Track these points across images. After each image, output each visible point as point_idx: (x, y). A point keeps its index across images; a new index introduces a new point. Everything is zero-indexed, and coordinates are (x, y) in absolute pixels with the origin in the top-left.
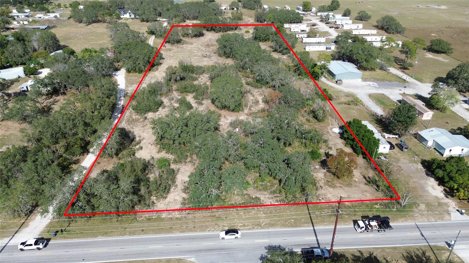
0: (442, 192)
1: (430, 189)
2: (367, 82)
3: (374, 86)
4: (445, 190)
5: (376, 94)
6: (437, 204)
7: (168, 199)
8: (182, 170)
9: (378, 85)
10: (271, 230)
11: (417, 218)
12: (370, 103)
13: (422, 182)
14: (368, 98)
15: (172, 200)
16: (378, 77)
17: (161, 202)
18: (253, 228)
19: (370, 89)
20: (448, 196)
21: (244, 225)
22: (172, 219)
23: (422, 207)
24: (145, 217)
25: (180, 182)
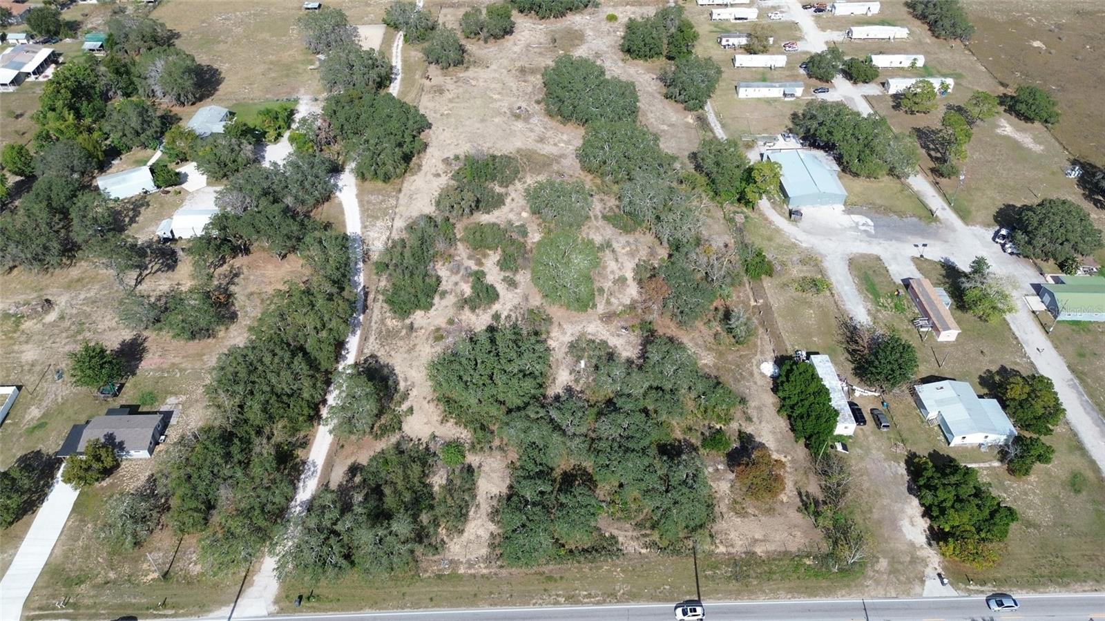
0: (925, 531)
1: (905, 525)
2: (852, 216)
3: (865, 231)
4: (931, 528)
5: (863, 256)
6: (909, 559)
7: (466, 534)
8: (485, 468)
9: (874, 226)
10: (633, 606)
11: (867, 589)
12: (846, 288)
13: (895, 508)
14: (847, 267)
15: (472, 538)
16: (878, 202)
17: (455, 540)
18: (604, 602)
19: (855, 239)
20: (932, 542)
21: (590, 594)
22: (474, 576)
23: (883, 564)
24: (432, 572)
25: (484, 496)
